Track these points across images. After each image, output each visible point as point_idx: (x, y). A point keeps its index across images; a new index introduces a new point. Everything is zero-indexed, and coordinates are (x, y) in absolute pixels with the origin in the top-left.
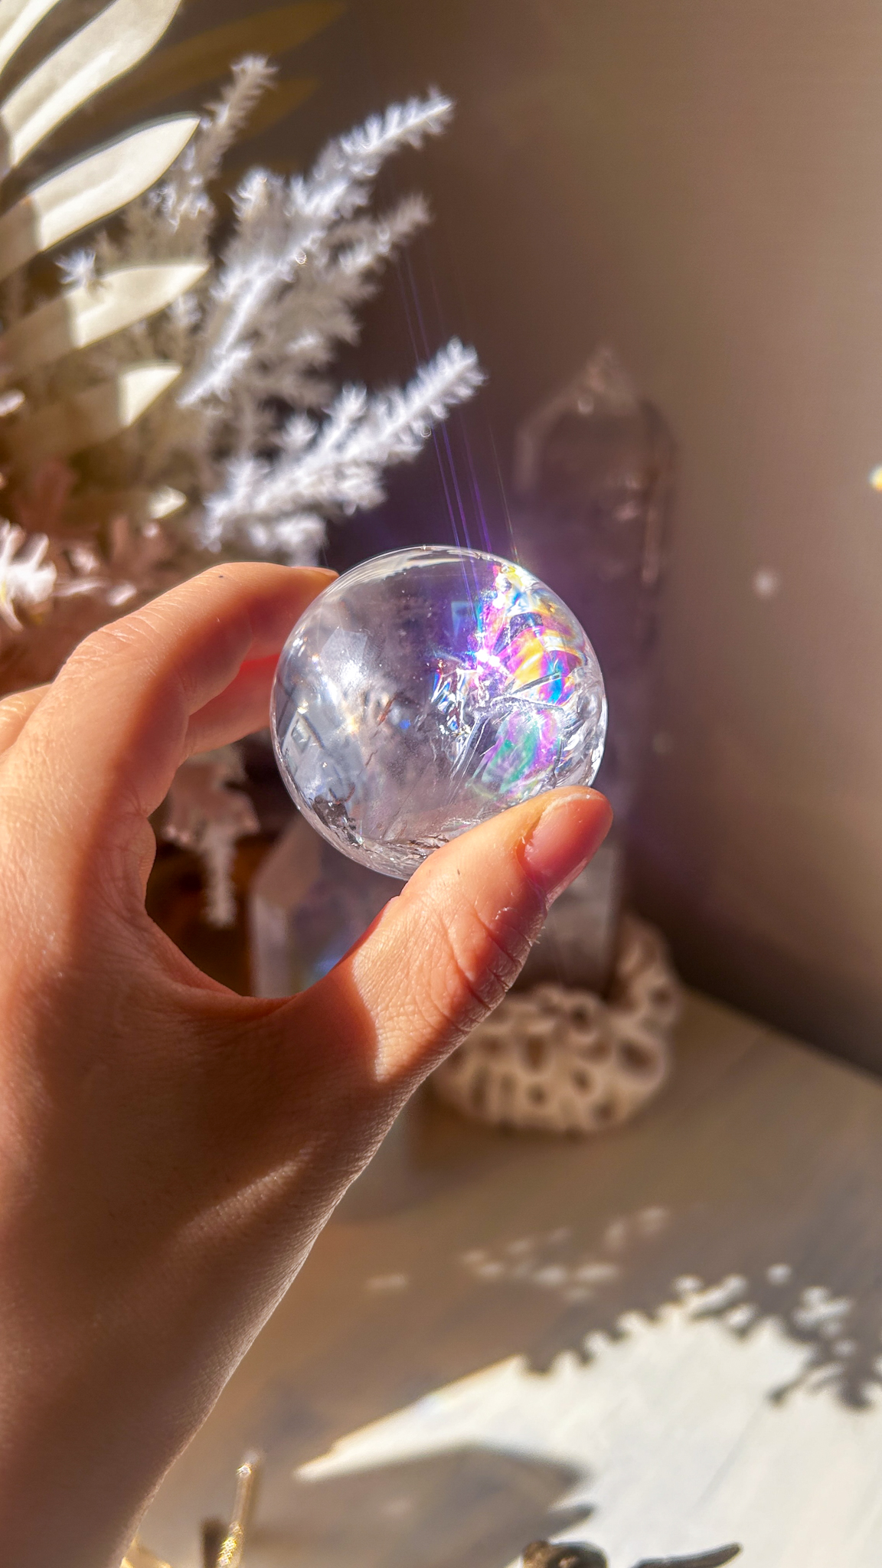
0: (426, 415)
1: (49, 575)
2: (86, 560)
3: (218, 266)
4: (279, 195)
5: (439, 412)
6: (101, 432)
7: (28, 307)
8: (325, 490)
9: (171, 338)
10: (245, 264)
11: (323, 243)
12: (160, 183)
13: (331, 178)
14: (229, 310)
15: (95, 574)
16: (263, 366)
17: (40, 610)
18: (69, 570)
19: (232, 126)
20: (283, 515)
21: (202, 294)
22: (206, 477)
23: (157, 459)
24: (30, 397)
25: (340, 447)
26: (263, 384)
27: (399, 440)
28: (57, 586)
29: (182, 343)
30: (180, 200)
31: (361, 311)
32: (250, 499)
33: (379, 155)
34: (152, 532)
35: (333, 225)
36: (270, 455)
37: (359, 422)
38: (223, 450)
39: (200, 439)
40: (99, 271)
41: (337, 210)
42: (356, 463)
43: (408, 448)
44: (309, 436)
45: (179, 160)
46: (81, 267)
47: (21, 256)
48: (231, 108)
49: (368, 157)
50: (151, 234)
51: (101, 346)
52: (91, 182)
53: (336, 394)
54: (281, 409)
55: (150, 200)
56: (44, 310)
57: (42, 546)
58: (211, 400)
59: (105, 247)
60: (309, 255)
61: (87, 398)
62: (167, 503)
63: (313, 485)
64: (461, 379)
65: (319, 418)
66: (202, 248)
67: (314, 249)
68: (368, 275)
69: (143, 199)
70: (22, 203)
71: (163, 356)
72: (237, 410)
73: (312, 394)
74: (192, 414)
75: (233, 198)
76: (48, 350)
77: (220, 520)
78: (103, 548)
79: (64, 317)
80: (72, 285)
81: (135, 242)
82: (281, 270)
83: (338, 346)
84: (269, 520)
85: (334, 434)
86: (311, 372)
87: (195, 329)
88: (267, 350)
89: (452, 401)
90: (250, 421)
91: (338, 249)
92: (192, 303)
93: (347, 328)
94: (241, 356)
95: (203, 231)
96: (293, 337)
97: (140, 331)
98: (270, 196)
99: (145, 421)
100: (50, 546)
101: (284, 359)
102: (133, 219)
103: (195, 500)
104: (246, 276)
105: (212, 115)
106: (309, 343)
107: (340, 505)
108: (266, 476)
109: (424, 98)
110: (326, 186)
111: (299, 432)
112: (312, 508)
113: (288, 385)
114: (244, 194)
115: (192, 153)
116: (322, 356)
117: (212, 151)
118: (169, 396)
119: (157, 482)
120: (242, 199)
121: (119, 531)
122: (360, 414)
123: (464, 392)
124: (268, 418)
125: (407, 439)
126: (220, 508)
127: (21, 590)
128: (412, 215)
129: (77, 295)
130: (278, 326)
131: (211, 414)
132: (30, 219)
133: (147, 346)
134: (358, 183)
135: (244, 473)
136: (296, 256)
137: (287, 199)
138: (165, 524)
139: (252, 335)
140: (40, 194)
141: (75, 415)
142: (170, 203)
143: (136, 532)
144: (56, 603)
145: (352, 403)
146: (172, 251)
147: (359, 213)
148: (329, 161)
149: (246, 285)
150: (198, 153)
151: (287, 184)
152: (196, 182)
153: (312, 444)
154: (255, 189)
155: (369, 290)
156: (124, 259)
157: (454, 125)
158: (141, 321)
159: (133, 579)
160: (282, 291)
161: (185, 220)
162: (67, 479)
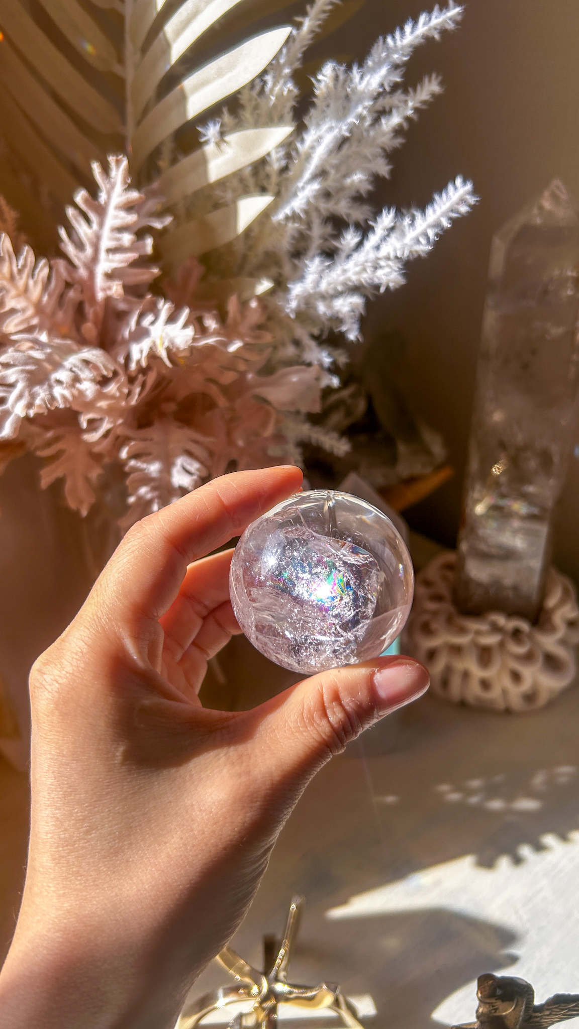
0: (437, 225)
1: (190, 332)
2: (211, 324)
3: (301, 129)
4: (342, 77)
5: (446, 224)
6: (225, 238)
7: (174, 161)
8: (365, 277)
9: (268, 176)
10: (318, 125)
11: (370, 110)
12: (265, 72)
13: (379, 65)
14: (308, 157)
15: (217, 333)
16: (326, 195)
17: (182, 355)
18: (202, 330)
19: (312, 31)
20: (337, 294)
21: (289, 148)
22: (287, 269)
23: (254, 260)
24: (176, 218)
25: (378, 248)
26: (326, 207)
27: (418, 242)
28: (194, 340)
29: (274, 179)
30: (275, 85)
31: (391, 156)
32: (317, 283)
33: (411, 46)
34: (254, 304)
35: (378, 97)
36: (330, 254)
37: (392, 229)
38: (298, 253)
39: (285, 244)
40: (222, 134)
41: (382, 85)
42: (388, 258)
43: (424, 248)
44: (357, 240)
45: (276, 57)
46: (212, 131)
47: (173, 123)
48: (310, 20)
49: (403, 48)
50: (256, 107)
51: (222, 183)
52: (220, 73)
53: (377, 213)
54: (338, 224)
55: (258, 84)
56: (186, 162)
57: (185, 313)
58: (294, 217)
59: (227, 117)
60: (361, 118)
61: (214, 217)
62: (264, 286)
63: (358, 274)
64: (462, 201)
65: (365, 230)
66: (289, 116)
67: (365, 112)
68: (398, 131)
69: (252, 84)
70: (179, 87)
71: (263, 190)
72: (309, 225)
73: (358, 214)
74: (280, 227)
75: (313, 80)
76: (191, 184)
77: (297, 295)
78: (222, 318)
79: (204, 162)
80: (207, 142)
81: (247, 114)
82: (343, 129)
83: (376, 179)
84: (328, 297)
85: (373, 239)
86: (358, 199)
87: (285, 169)
88: (330, 183)
89: (454, 215)
90: (318, 231)
91: (381, 114)
92: (282, 153)
93: (383, 169)
94: (316, 186)
95: (292, 103)
96: (347, 175)
97: (248, 172)
98: (336, 78)
99: (248, 231)
100: (191, 312)
101: (341, 189)
102: (244, 99)
103: (281, 285)
104: (319, 133)
105: (298, 26)
106: (358, 179)
107: (377, 287)
108: (329, 267)
109: (444, 6)
110: (373, 70)
111: (350, 238)
112: (356, 289)
113: (343, 207)
114: (320, 77)
115: (284, 51)
116: (366, 187)
117: (298, 49)
118: (266, 215)
119: (256, 273)
120: (319, 81)
121: (232, 305)
122: (392, 224)
123: (464, 209)
124: (329, 229)
125: (423, 240)
126: (297, 290)
127: (172, 342)
128: (430, 88)
129: (210, 149)
130: (337, 167)
131: (292, 227)
132: (183, 98)
133: (251, 182)
134: (396, 67)
135: (314, 265)
136: (352, 119)
137: (348, 80)
138: (260, 299)
139: (321, 174)
140: (188, 83)
141: (206, 229)
142: (270, 84)
143: (244, 304)
144: (192, 349)
145: (387, 219)
146: (271, 119)
147: (395, 87)
148: (378, 52)
149: (319, 140)
150: (288, 52)
151: (349, 68)
152: (287, 71)
153: (360, 245)
154: (327, 73)
155: (399, 141)
156: (239, 125)
157: (462, 23)
158: (249, 166)
159: (241, 337)
160: (342, 142)
161: (280, 97)
162: (198, 271)
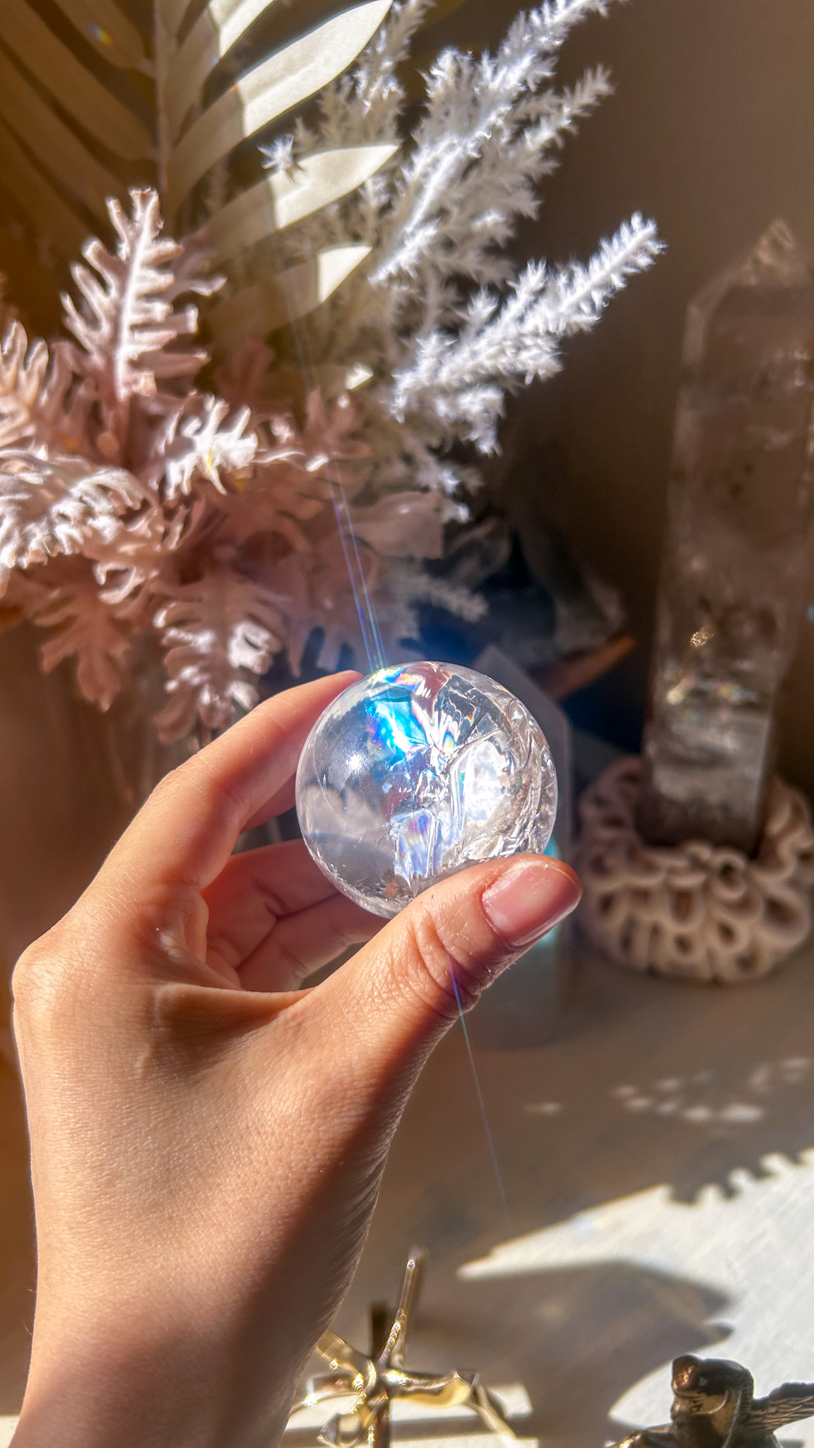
0: (606, 285)
1: (251, 442)
2: (283, 431)
3: (408, 148)
4: (466, 71)
5: (618, 283)
6: (301, 308)
7: (229, 197)
8: (504, 363)
9: (363, 219)
10: (433, 143)
11: (507, 118)
12: (354, 67)
13: (520, 52)
14: (420, 189)
15: (291, 444)
16: (447, 244)
17: (241, 476)
18: (270, 441)
19: (421, 7)
20: (464, 388)
21: (391, 174)
22: (392, 352)
23: (346, 339)
24: (231, 281)
25: (521, 319)
26: (446, 262)
27: (579, 310)
28: (258, 454)
29: (372, 222)
30: (370, 84)
31: (540, 187)
32: (435, 372)
33: (566, 24)
34: (344, 403)
35: (518, 100)
36: (453, 330)
37: (540, 293)
38: (408, 329)
39: (388, 316)
40: (296, 157)
41: (524, 82)
42: (536, 334)
43: (587, 318)
44: (490, 308)
45: (371, 44)
46: (280, 153)
47: (226, 143)
49: (553, 28)
50: (345, 117)
51: (296, 229)
52: (290, 69)
53: (520, 269)
54: (464, 287)
56: (244, 198)
57: (245, 415)
58: (400, 277)
59: (302, 133)
60: (495, 131)
61: (286, 278)
62: (359, 376)
63: (494, 357)
64: (642, 249)
65: (502, 294)
66: (391, 130)
67: (500, 122)
68: (549, 151)
69: (338, 82)
70: (231, 90)
71: (356, 238)
72: (423, 289)
73: (493, 271)
74: (381, 291)
75: (425, 76)
76: (253, 232)
77: (406, 390)
78: (299, 422)
79: (269, 198)
80: (273, 170)
81: (331, 129)
82: (469, 148)
83: (519, 221)
84: (453, 392)
85: (514, 307)
86: (493, 250)
87: (386, 208)
88: (452, 226)
89: (630, 270)
90: (435, 298)
91: (523, 125)
92: (382, 184)
93: (528, 205)
94: (431, 231)
95: (395, 111)
96: (475, 215)
97: (334, 211)
98: (458, 73)
99: (335, 297)
100: (251, 416)
101: (469, 236)
102: (327, 106)
103: (383, 375)
104: (434, 154)
106: (492, 220)
107: (521, 376)
108: (451, 347)
110: (512, 61)
111: (482, 306)
112: (492, 379)
113: (470, 262)
114: (435, 72)
115: (383, 34)
116: (503, 233)
117: (403, 34)
118: (360, 274)
119: (348, 358)
120: (433, 78)
121: (313, 405)
122: (541, 285)
123: (644, 261)
124: (452, 294)
125: (585, 308)
126: (406, 381)
127: (226, 458)
128: (595, 86)
129: (278, 179)
130: (461, 204)
131: (398, 291)
132: (238, 106)
133: (338, 227)
134: (544, 55)
135: (429, 345)
136: (481, 133)
137: (475, 75)
138: (353, 395)
139: (439, 213)
140: (245, 84)
141: (274, 295)
142: (363, 84)
143: (330, 403)
144: (255, 469)
145: (533, 277)
146: (366, 135)
147: (543, 85)
148: (518, 34)
149: (435, 163)
150: (389, 34)
151: (477, 59)
152: (387, 64)
153: (496, 315)
154: (445, 66)
155: (551, 165)
156: (320, 143)
158: (334, 203)
159: (326, 450)
160: (469, 167)
161: (377, 102)
162: (265, 356)
